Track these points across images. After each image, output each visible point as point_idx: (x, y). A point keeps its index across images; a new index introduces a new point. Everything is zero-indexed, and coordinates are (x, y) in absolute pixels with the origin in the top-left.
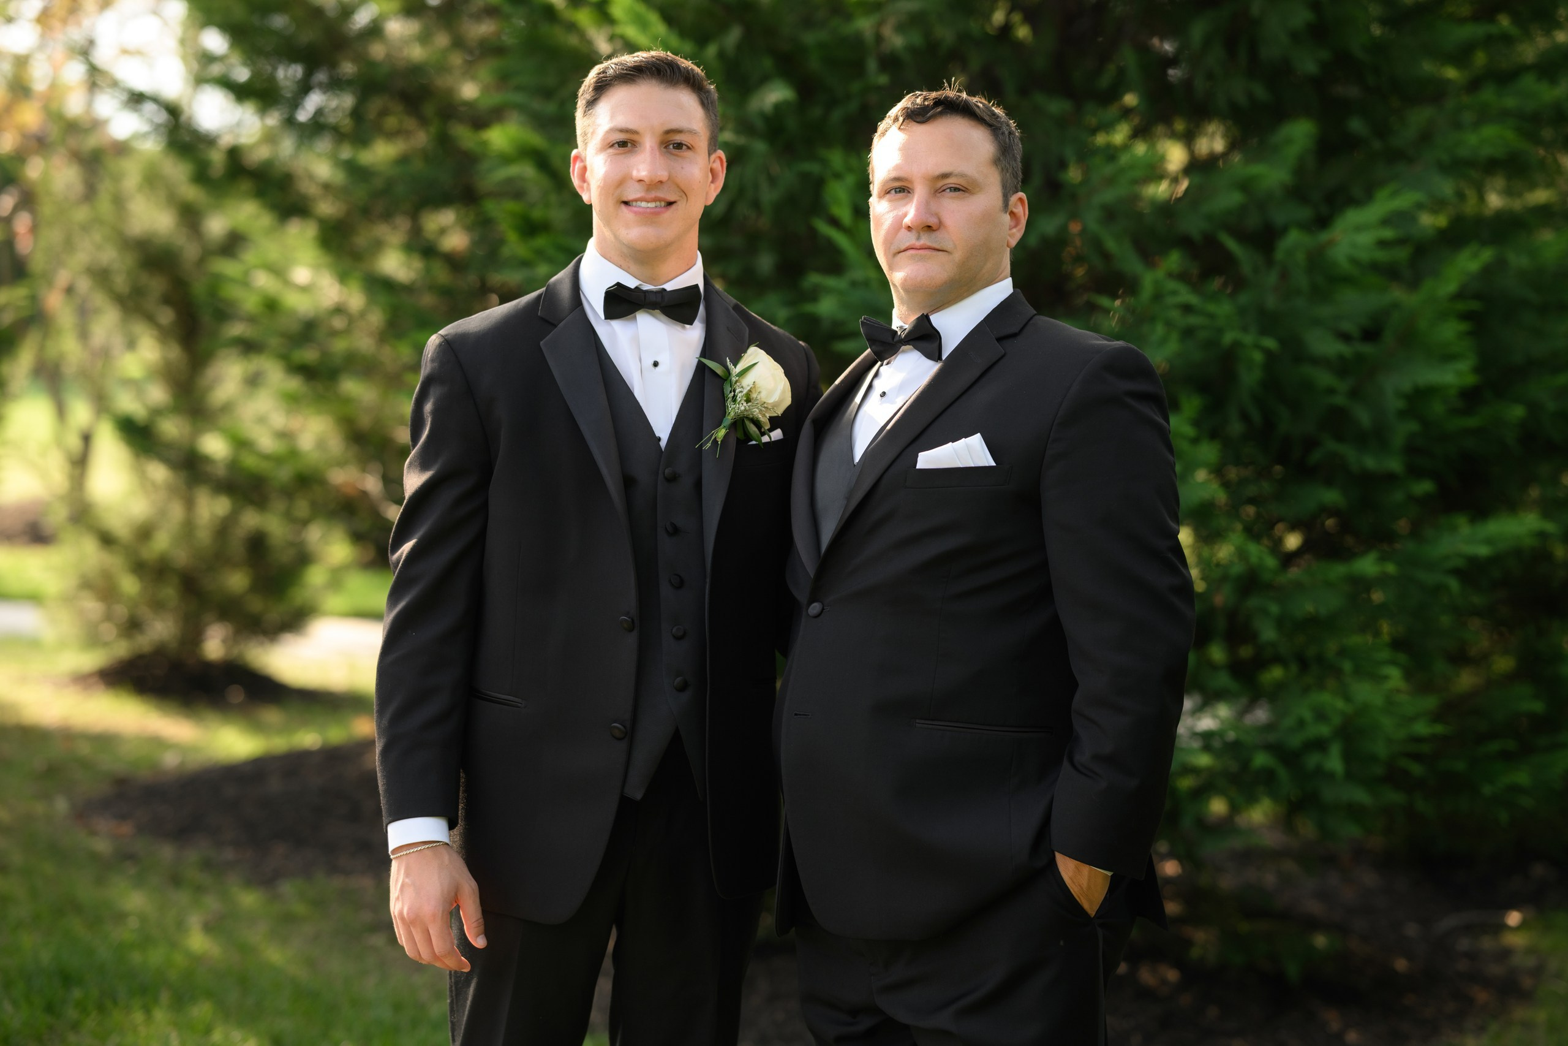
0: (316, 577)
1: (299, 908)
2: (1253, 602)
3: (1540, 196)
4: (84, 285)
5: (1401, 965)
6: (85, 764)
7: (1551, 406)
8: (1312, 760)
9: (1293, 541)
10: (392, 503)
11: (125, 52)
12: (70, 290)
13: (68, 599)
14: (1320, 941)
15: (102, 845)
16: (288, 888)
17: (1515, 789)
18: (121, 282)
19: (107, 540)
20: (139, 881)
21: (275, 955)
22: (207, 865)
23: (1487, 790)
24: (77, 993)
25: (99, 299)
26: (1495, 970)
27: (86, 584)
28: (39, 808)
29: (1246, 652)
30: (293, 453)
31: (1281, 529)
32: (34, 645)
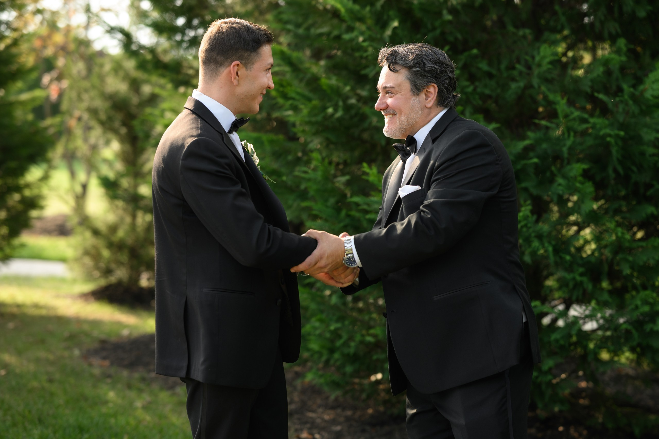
4: (86, 116)
6: (87, 334)
9: (640, 235)
11: (103, 10)
12: (80, 119)
13: (77, 260)
14: (652, 418)
15: (96, 371)
18: (103, 116)
19: (96, 232)
20: (113, 388)
21: (176, 420)
22: (143, 379)
25: (93, 123)
27: (86, 253)
28: (66, 354)
29: (618, 284)
31: (635, 229)
32: (63, 280)
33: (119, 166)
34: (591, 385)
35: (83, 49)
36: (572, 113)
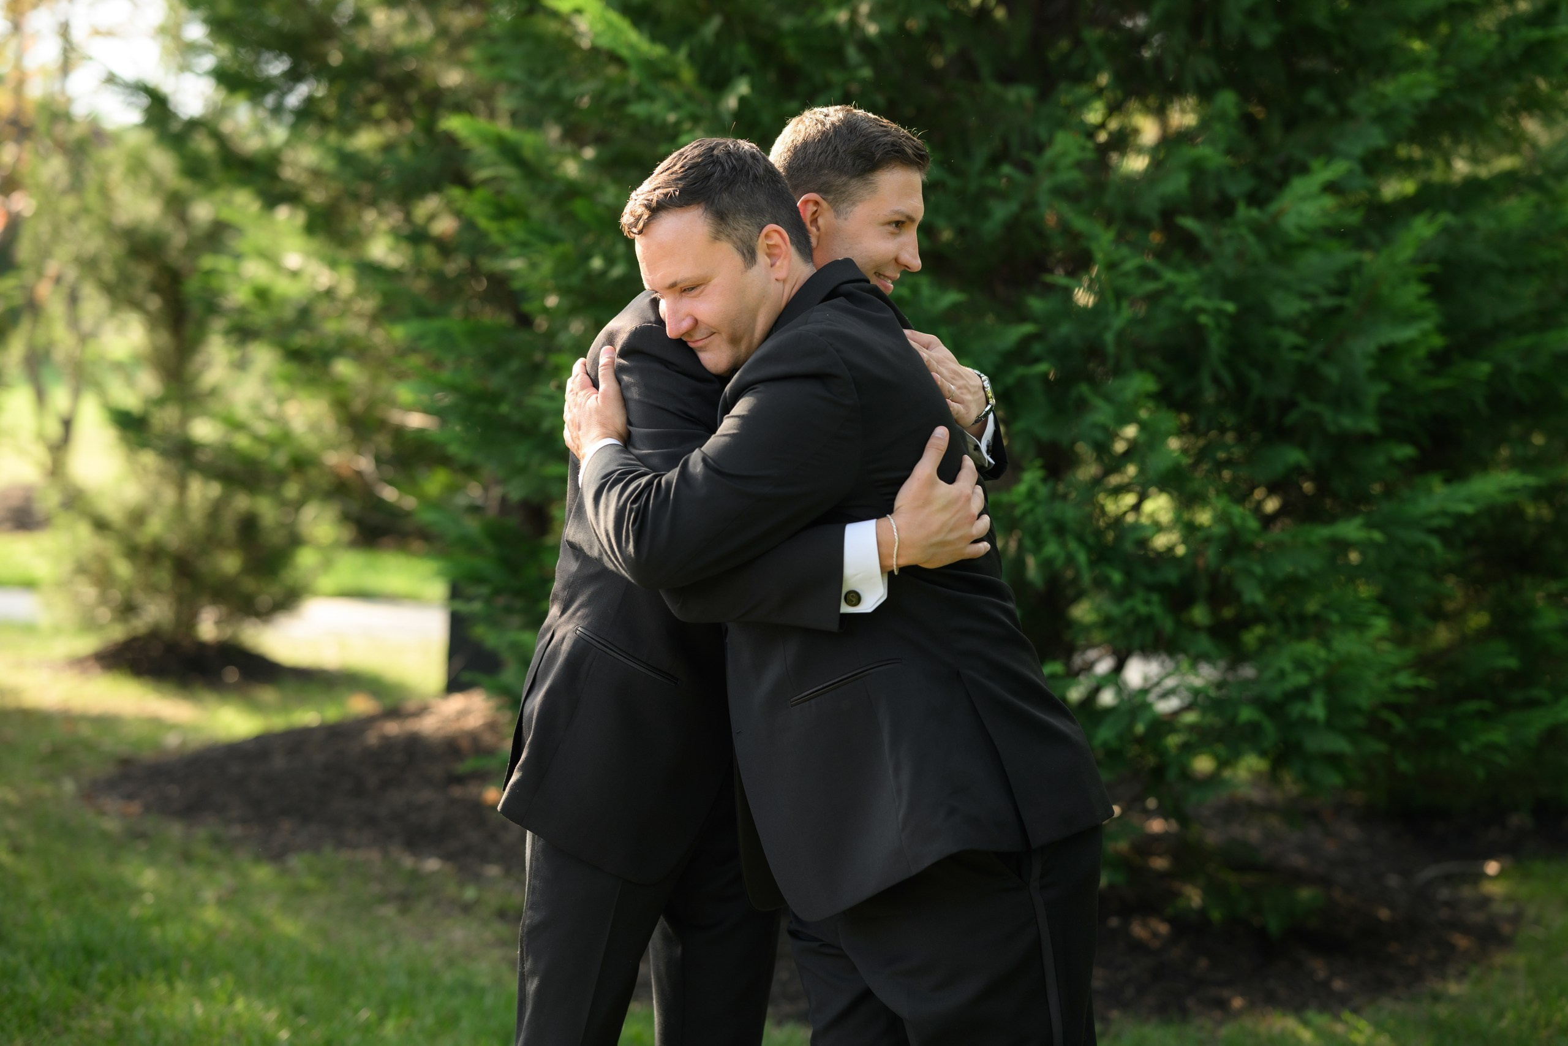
0: (306, 559)
1: (310, 882)
2: (1237, 562)
3: (1506, 163)
4: (71, 274)
5: (1384, 914)
6: (88, 746)
7: (1517, 367)
8: (1296, 709)
9: (1271, 505)
10: (385, 484)
11: (97, 32)
12: (58, 280)
13: (61, 585)
14: (1305, 894)
15: (112, 825)
16: (296, 862)
17: (1493, 747)
18: (108, 272)
19: (101, 525)
20: (152, 859)
21: (290, 927)
22: (216, 841)
23: (1465, 747)
24: (101, 967)
25: (88, 288)
26: (1477, 917)
27: (81, 569)
28: (47, 789)
29: (1228, 613)
30: (286, 436)
31: (1259, 493)
32: (28, 629)
33: (149, 383)
34: (1173, 826)
35: (60, 129)
36: (1123, 260)
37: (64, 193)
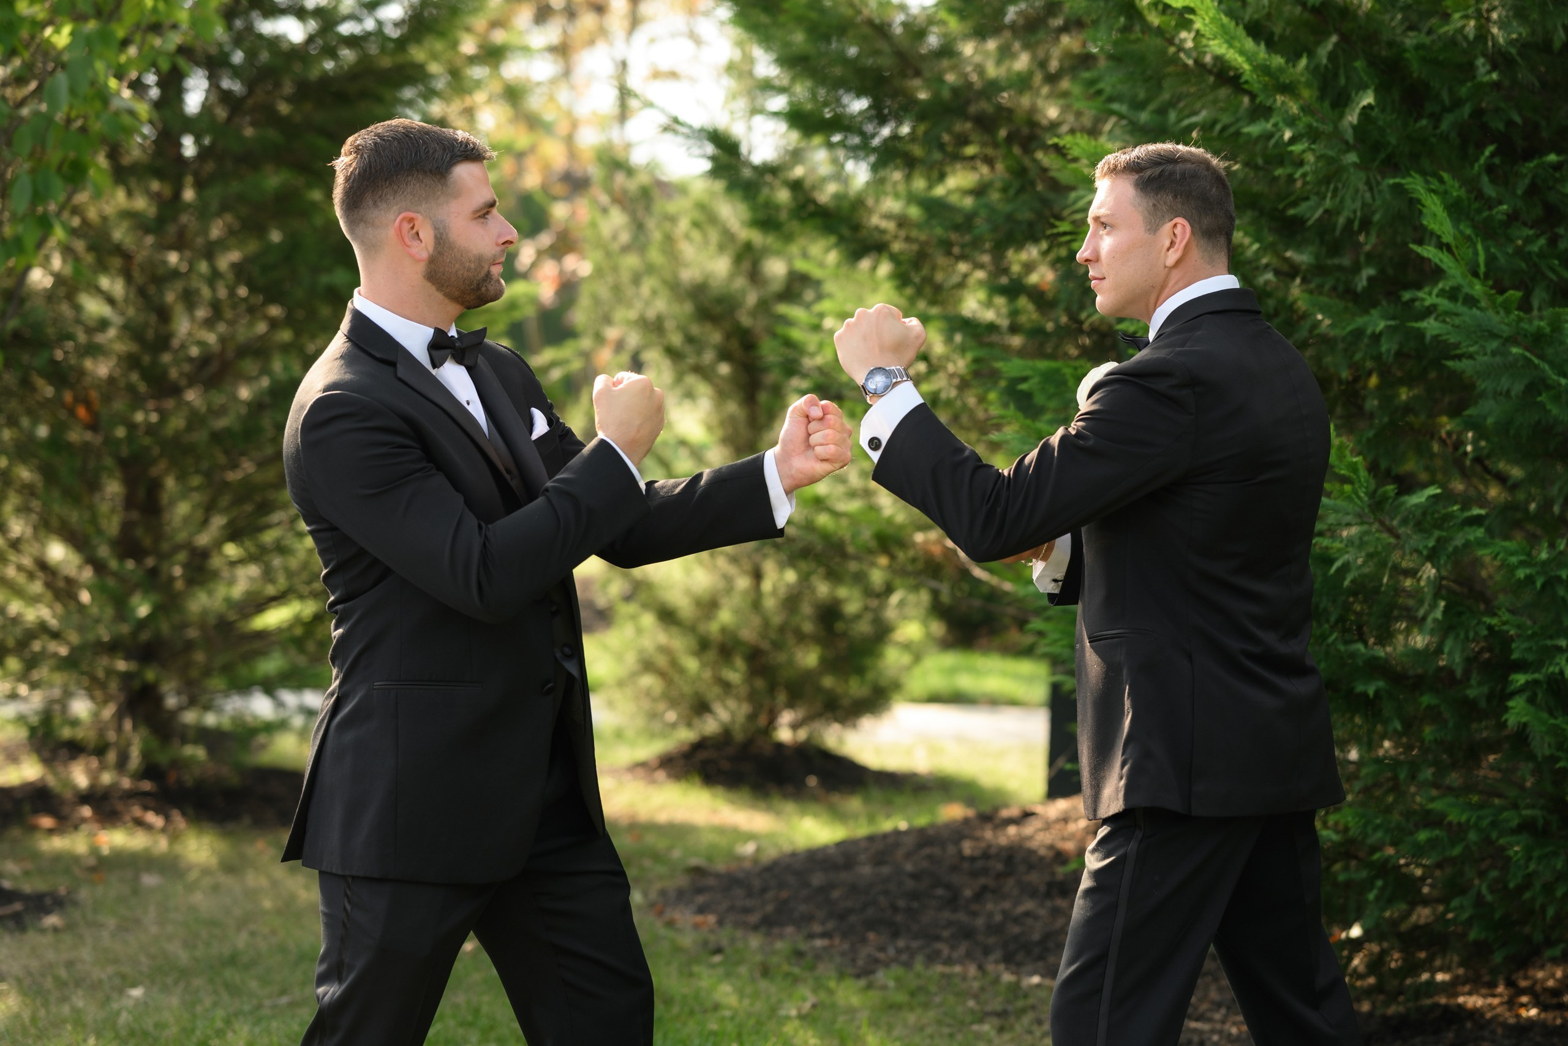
0: (893, 658)
1: (899, 997)
4: (634, 339)
6: (657, 857)
11: (657, 75)
19: (667, 616)
20: (728, 974)
22: (797, 955)
25: (651, 353)
27: (647, 666)
33: (720, 453)
35: (619, 180)
37: (626, 249)
